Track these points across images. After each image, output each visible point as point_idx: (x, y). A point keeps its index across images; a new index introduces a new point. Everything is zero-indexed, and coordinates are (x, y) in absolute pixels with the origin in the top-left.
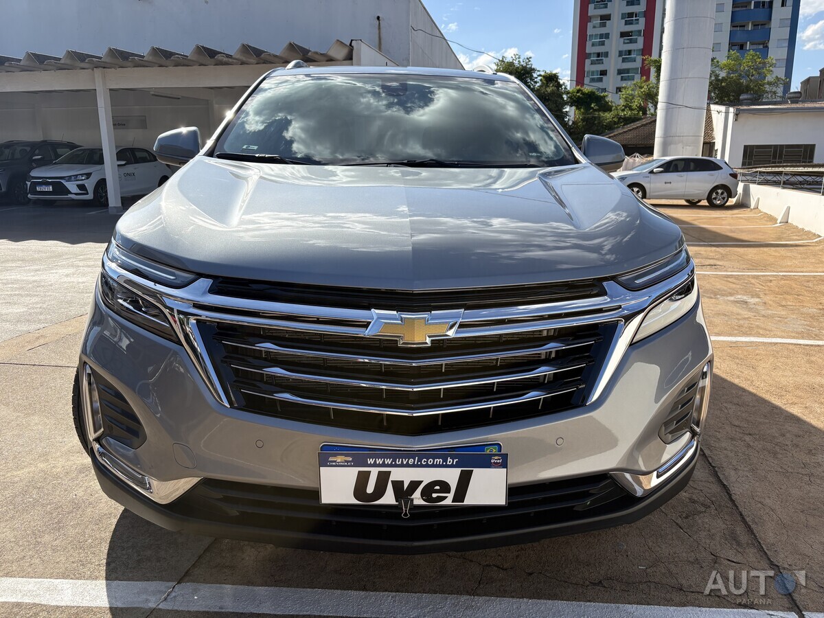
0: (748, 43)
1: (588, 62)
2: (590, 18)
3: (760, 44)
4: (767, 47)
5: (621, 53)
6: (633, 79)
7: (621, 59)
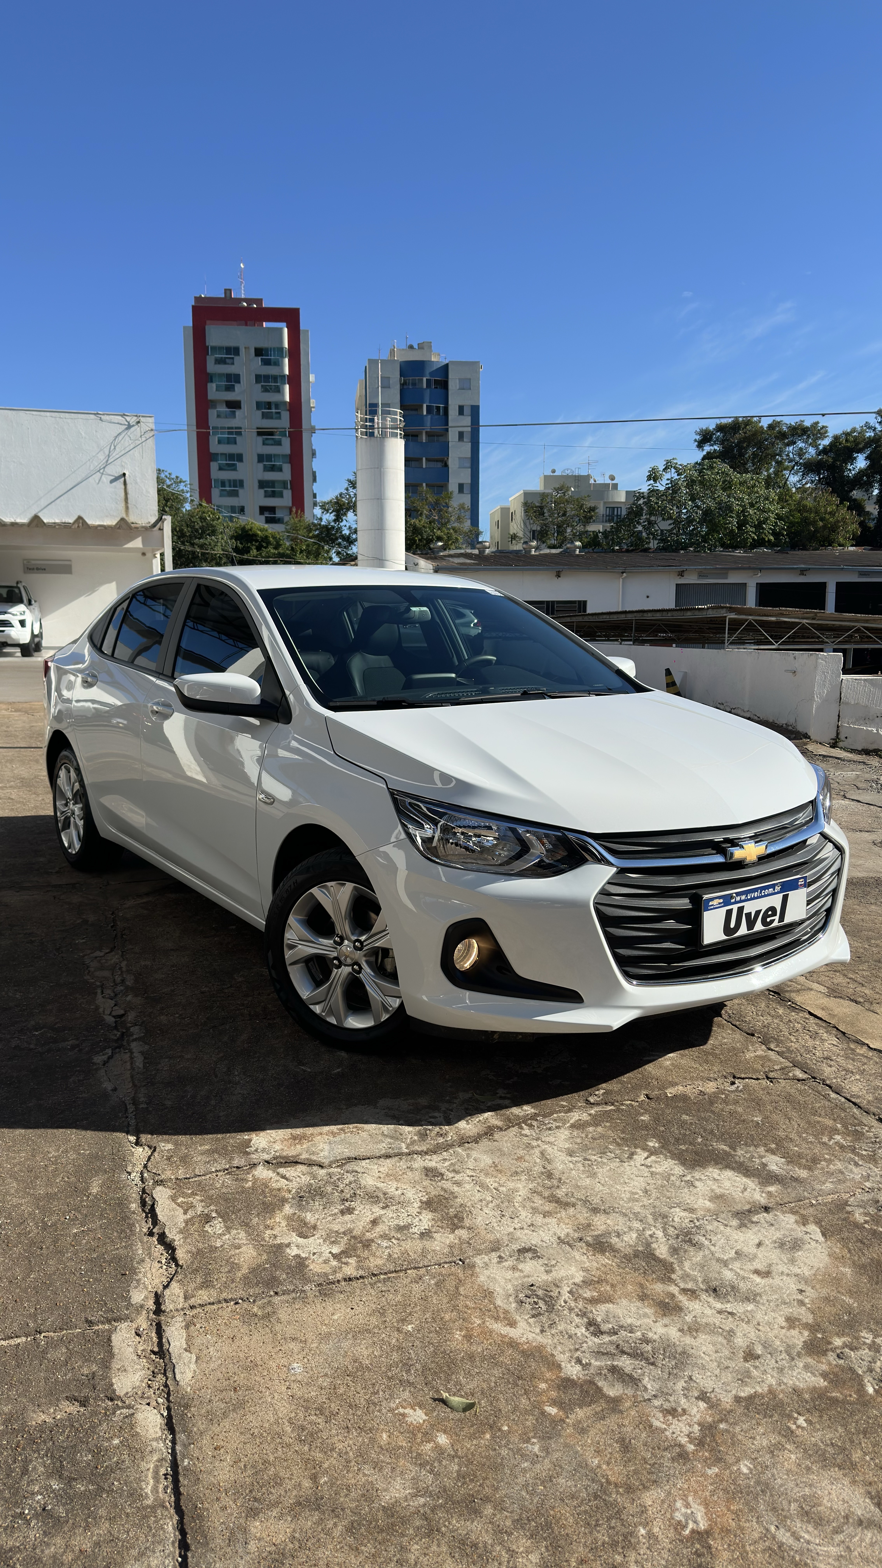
0: (424, 459)
1: (214, 466)
2: (212, 401)
3: (437, 461)
4: (446, 465)
5: (261, 458)
6: (281, 495)
7: (261, 466)
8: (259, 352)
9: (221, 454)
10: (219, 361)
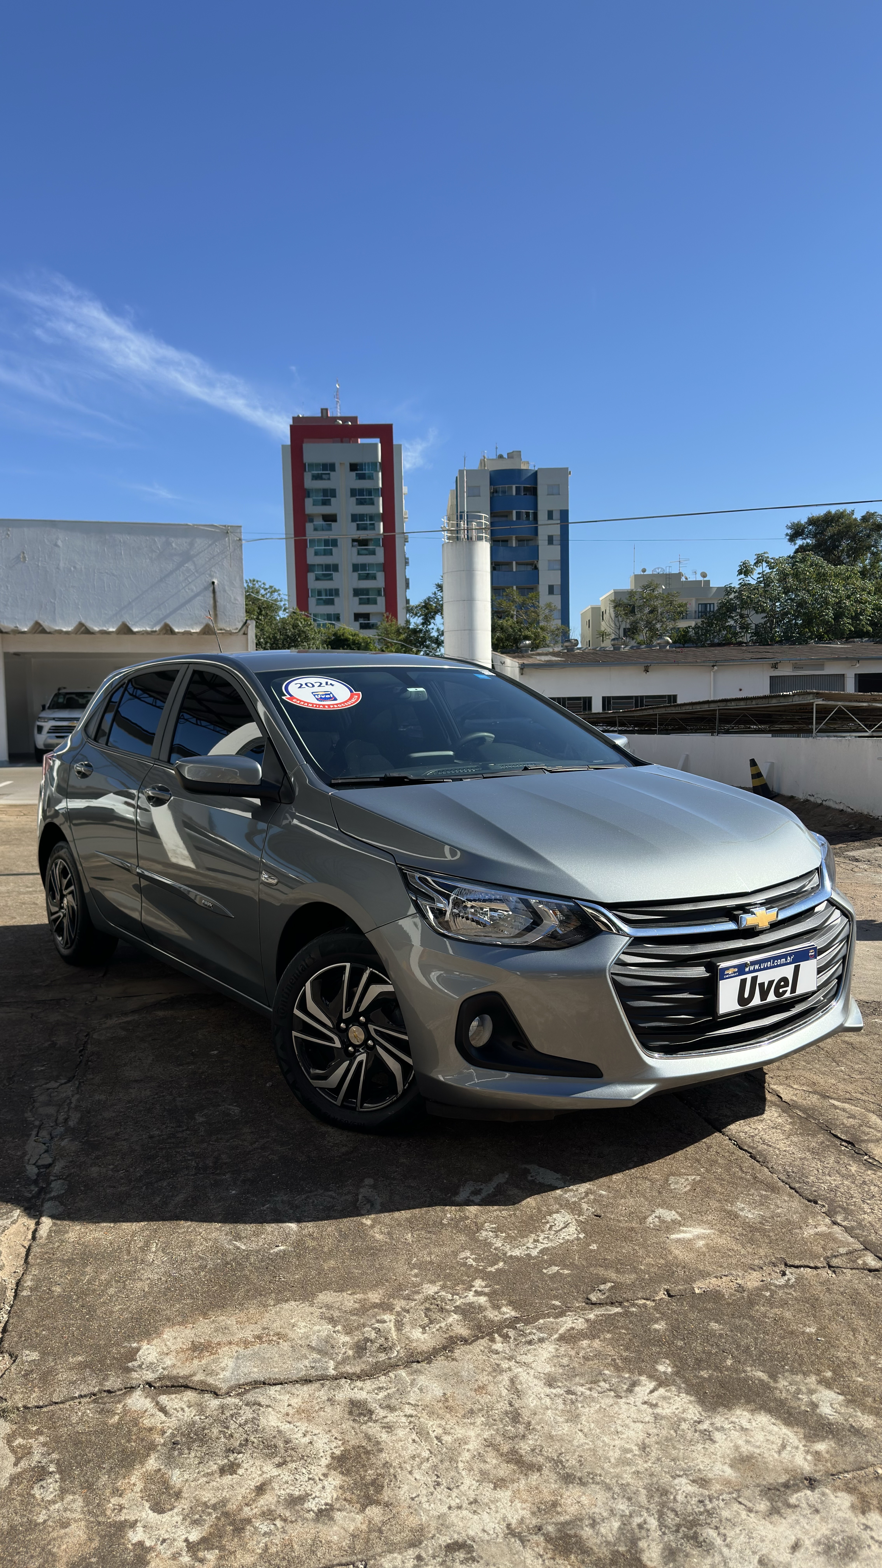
0: (514, 563)
1: (311, 576)
2: (309, 515)
3: (527, 564)
4: (536, 568)
5: (356, 568)
6: (375, 602)
7: (356, 575)
8: (353, 467)
9: (318, 565)
10: (316, 477)
